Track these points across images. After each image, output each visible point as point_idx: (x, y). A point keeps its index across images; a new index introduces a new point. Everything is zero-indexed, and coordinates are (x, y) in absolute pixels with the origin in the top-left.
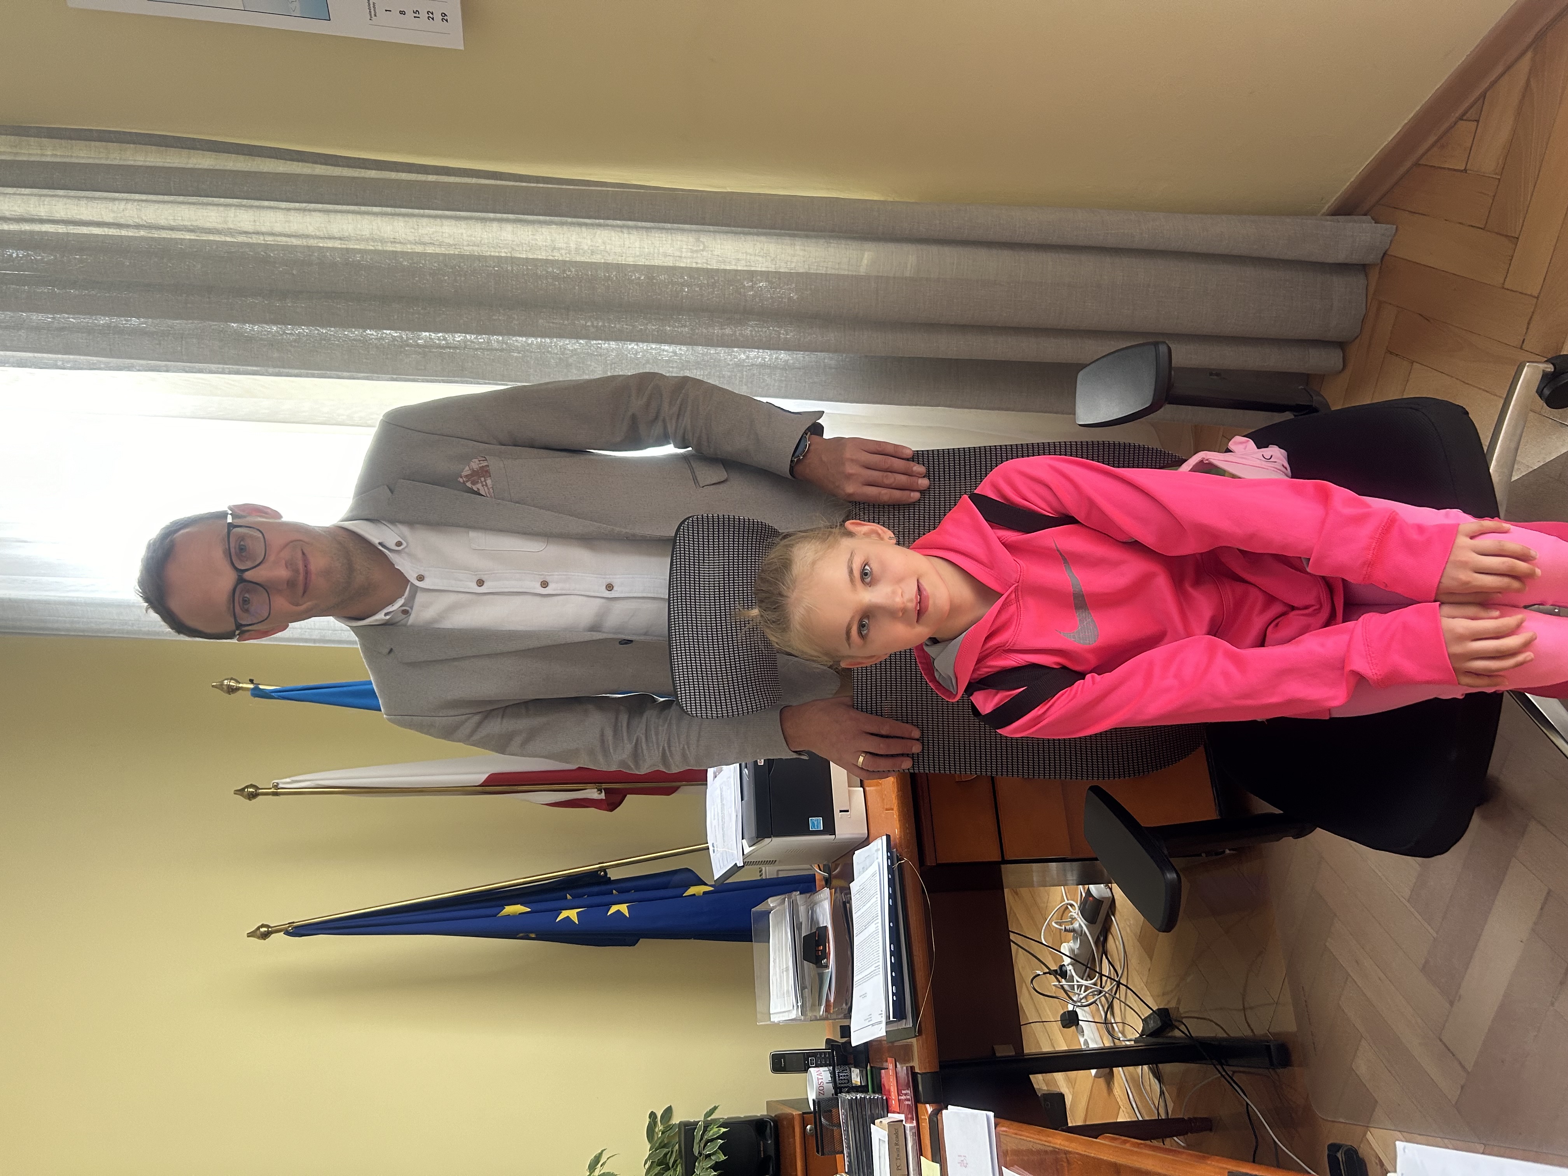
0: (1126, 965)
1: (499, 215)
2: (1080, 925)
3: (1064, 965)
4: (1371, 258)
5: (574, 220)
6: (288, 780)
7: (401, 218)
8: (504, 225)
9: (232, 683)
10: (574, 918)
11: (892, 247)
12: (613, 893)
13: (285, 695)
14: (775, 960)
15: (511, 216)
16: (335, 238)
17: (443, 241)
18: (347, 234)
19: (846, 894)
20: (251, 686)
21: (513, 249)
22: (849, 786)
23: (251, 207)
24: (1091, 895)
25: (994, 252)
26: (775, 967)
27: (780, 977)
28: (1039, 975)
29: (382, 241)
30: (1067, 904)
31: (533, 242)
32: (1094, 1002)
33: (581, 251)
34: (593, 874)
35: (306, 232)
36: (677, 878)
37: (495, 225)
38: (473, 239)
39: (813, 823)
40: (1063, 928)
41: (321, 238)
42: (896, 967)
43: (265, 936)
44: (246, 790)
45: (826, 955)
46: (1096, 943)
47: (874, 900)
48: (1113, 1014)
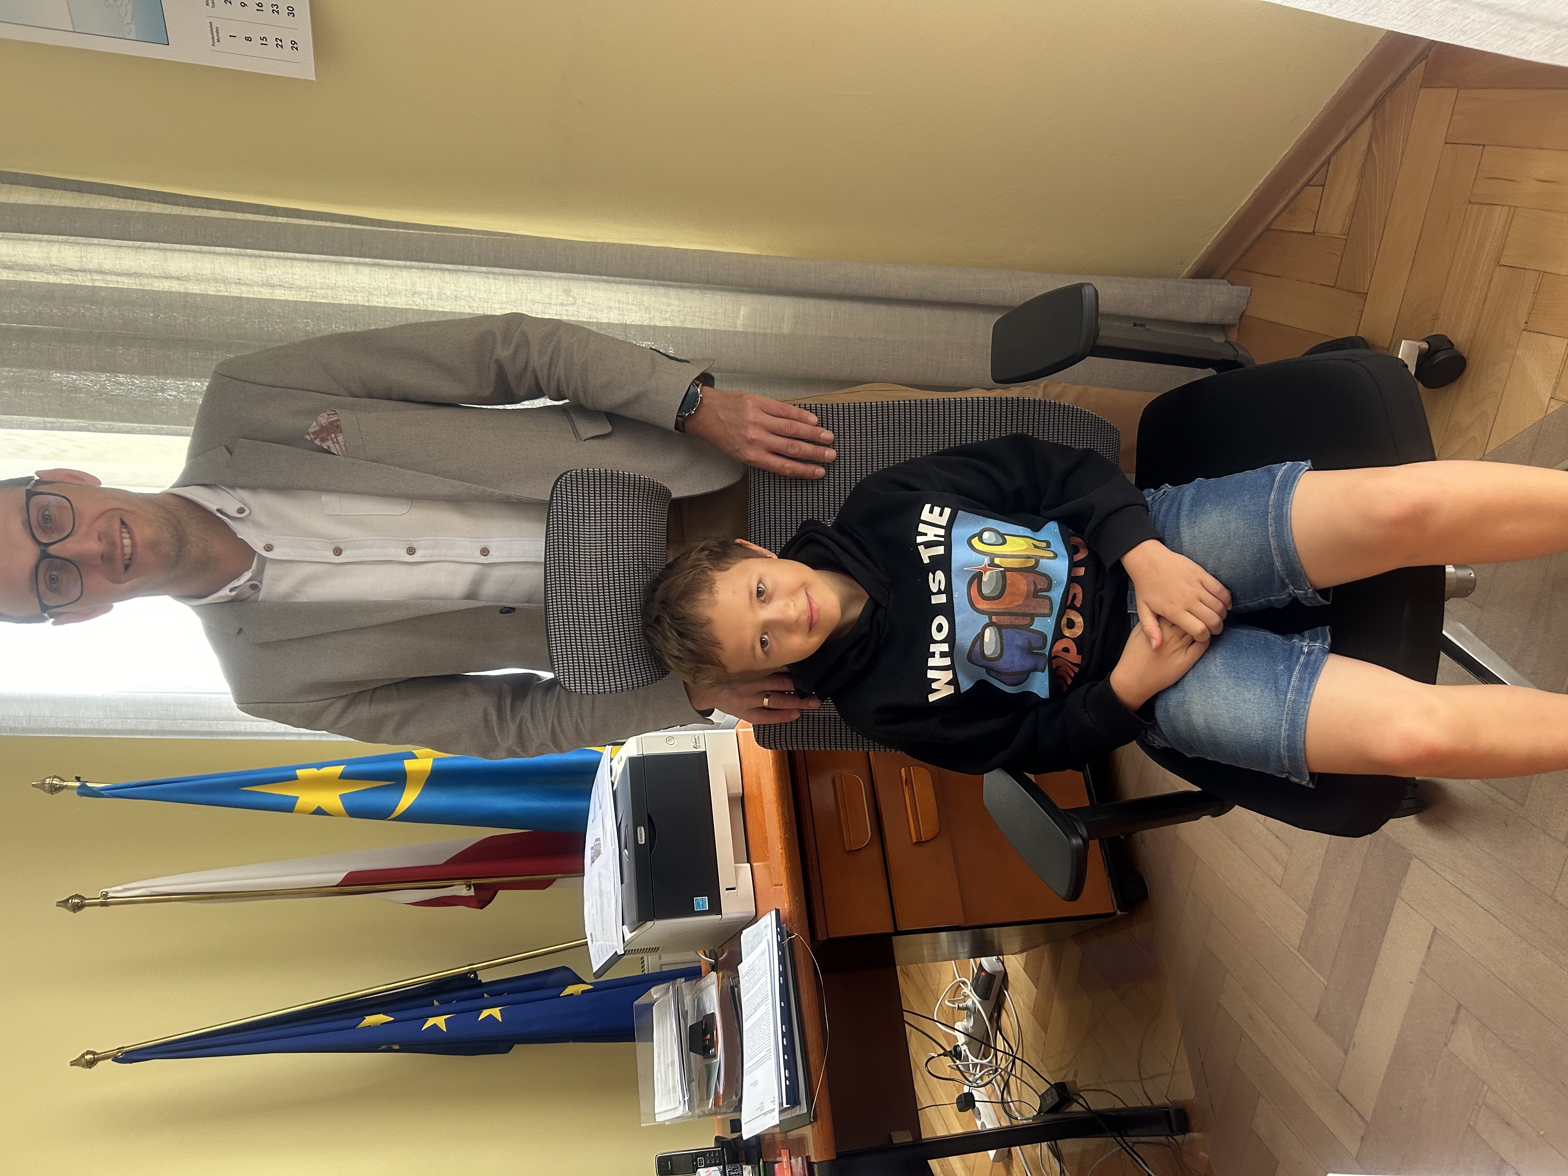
0: (1021, 1040)
1: (355, 259)
2: (973, 1001)
3: (958, 1045)
4: (1230, 319)
5: (437, 265)
6: (119, 888)
7: (246, 258)
8: (361, 268)
9: (56, 782)
10: (442, 1025)
11: (768, 299)
12: (483, 997)
13: (116, 792)
14: (659, 1055)
15: (367, 260)
16: (173, 278)
17: (293, 284)
18: (186, 273)
19: (734, 978)
20: (78, 784)
21: (370, 293)
22: (735, 863)
23: (79, 244)
24: (984, 970)
25: (870, 306)
26: (659, 1062)
27: (665, 1073)
28: (933, 1057)
29: (226, 282)
30: (959, 982)
31: (393, 286)
32: (990, 1082)
33: (443, 296)
34: (463, 977)
35: (139, 271)
36: (553, 977)
37: (351, 267)
38: (327, 281)
39: (698, 903)
40: (957, 1006)
41: (156, 277)
42: (789, 1050)
43: (91, 1064)
44: (70, 901)
45: (713, 1044)
46: (990, 1020)
47: (764, 979)
48: (1009, 1093)
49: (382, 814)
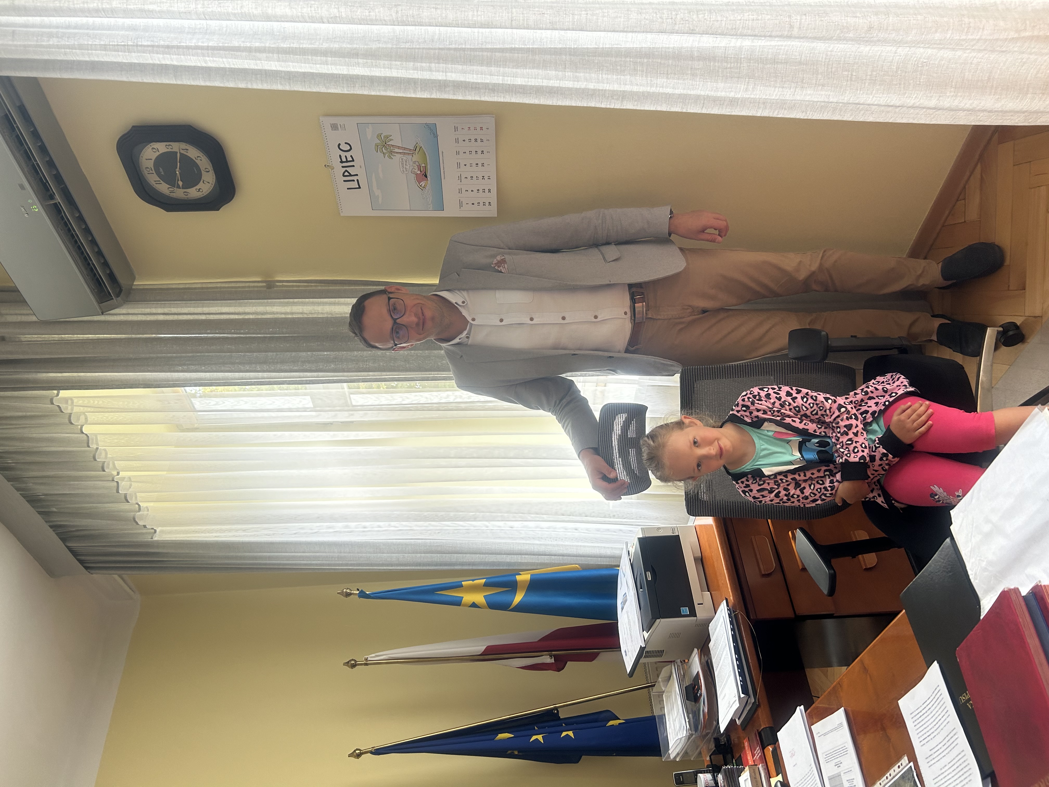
6: (373, 655)
9: (349, 591)
10: (540, 740)
13: (376, 595)
20: (358, 592)
22: (702, 591)
34: (551, 712)
39: (683, 611)
42: (740, 667)
43: (358, 756)
49: (504, 607)
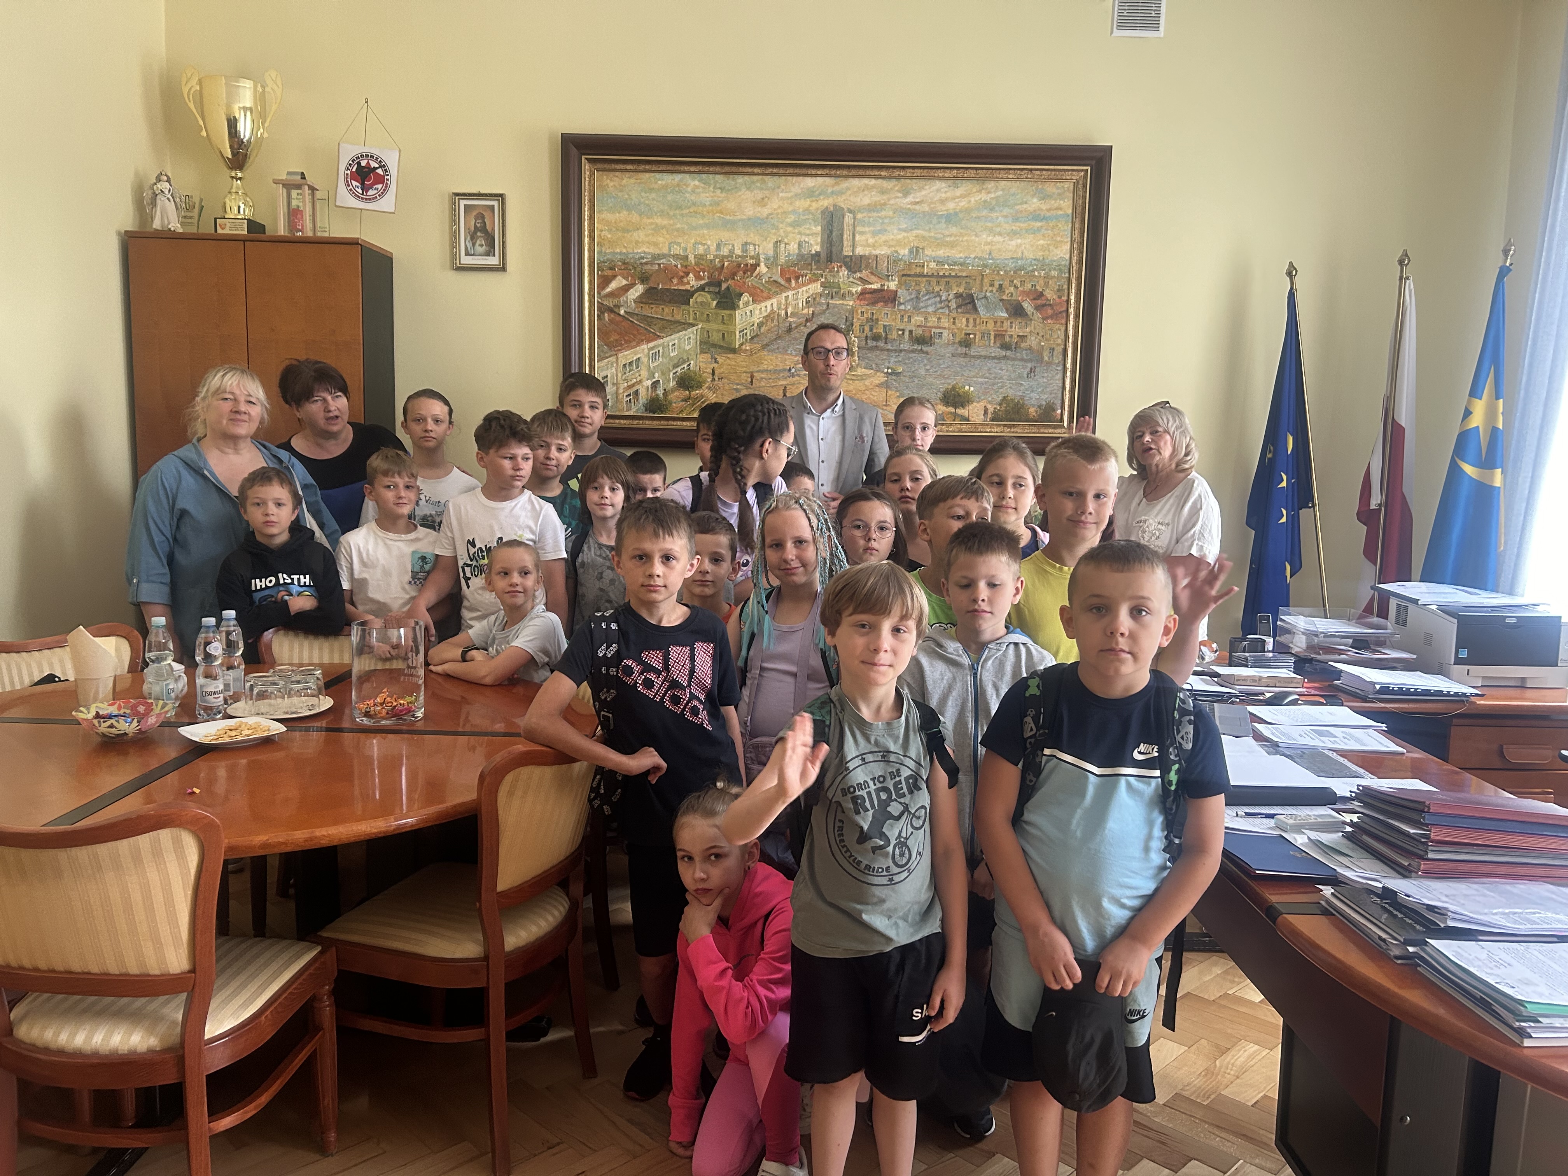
6: (1412, 287)
9: (1512, 252)
12: (1295, 512)
20: (1508, 264)
22: (1483, 677)
34: (1310, 498)
36: (1297, 559)
39: (1463, 651)
43: (1289, 274)
44: (1406, 258)
49: (1459, 451)
